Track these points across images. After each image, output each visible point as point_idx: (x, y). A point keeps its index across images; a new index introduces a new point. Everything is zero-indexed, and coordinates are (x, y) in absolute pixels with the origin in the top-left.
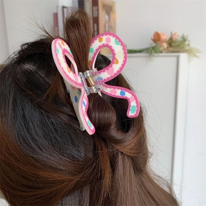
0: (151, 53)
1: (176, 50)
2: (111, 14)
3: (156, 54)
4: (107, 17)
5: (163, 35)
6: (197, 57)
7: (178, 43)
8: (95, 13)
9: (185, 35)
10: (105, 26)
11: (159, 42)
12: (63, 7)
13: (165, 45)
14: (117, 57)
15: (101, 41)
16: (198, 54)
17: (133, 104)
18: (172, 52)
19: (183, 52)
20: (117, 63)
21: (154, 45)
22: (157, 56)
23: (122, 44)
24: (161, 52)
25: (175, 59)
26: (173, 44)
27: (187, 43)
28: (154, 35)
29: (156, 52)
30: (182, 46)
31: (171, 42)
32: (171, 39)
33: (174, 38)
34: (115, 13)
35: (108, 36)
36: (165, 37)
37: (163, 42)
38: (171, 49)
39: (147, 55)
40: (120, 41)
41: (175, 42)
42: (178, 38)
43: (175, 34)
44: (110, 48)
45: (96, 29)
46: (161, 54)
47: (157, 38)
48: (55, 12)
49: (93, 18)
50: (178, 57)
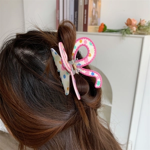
0: (124, 34)
1: (143, 32)
2: (98, 3)
3: (127, 35)
4: (94, 5)
5: (134, 20)
7: (145, 27)
8: (86, 2)
10: (92, 12)
11: (130, 26)
13: (135, 29)
14: (90, 52)
15: (81, 42)
17: (98, 80)
18: (140, 34)
19: (147, 35)
20: (90, 56)
21: (127, 27)
22: (128, 37)
23: (94, 45)
24: (131, 34)
25: (141, 39)
26: (141, 28)
28: (127, 21)
29: (127, 33)
30: (147, 30)
31: (139, 26)
32: (140, 24)
33: (142, 23)
34: (100, 2)
35: (85, 39)
36: (135, 22)
37: (133, 26)
38: (139, 32)
39: (121, 35)
40: (93, 43)
41: (142, 26)
42: (145, 23)
43: (143, 20)
44: (87, 47)
45: (85, 14)
46: (131, 35)
47: (129, 23)
50: (143, 38)
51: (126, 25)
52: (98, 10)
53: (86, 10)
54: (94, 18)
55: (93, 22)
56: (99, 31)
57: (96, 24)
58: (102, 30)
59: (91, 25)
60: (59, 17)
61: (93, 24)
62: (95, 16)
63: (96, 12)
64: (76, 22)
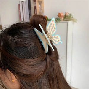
1: (67, 20)
2: (42, 4)
4: (40, 6)
6: (76, 22)
7: (68, 17)
8: (35, 4)
9: (71, 13)
10: (39, 10)
11: (60, 17)
12: (22, 2)
13: (62, 18)
16: (76, 21)
19: (70, 21)
25: (66, 23)
26: (66, 17)
27: (72, 17)
28: (58, 14)
29: (58, 21)
30: (70, 18)
32: (65, 15)
33: (67, 15)
34: (43, 4)
36: (63, 14)
38: (65, 19)
41: (67, 16)
43: (67, 13)
45: (35, 11)
46: (60, 22)
48: (19, 4)
49: (34, 7)
50: (67, 23)
51: (58, 17)
52: (42, 9)
53: (35, 9)
60: (21, 14)
62: (41, 12)
63: (41, 10)
64: (30, 16)
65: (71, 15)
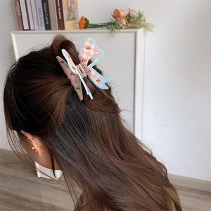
0: (113, 30)
1: (134, 25)
3: (117, 31)
5: (122, 11)
6: (152, 31)
7: (135, 19)
9: (141, 11)
11: (119, 19)
13: (124, 21)
16: (152, 29)
18: (131, 28)
19: (140, 28)
21: (114, 20)
22: (118, 32)
24: (121, 28)
25: (134, 34)
26: (131, 20)
27: (142, 18)
29: (116, 28)
30: (139, 22)
31: (129, 18)
32: (129, 15)
33: (132, 14)
36: (123, 14)
37: (122, 18)
38: (129, 25)
39: (109, 31)
42: (135, 14)
43: (133, 10)
46: (121, 30)
47: (117, 15)
50: (136, 33)
51: (113, 18)
54: (70, 10)
55: (69, 16)
56: (80, 28)
57: (74, 19)
58: (84, 26)
59: (69, 20)
60: (21, 12)
61: (70, 18)
62: (71, 7)
63: (72, 2)
64: (46, 18)
65: (141, 15)
